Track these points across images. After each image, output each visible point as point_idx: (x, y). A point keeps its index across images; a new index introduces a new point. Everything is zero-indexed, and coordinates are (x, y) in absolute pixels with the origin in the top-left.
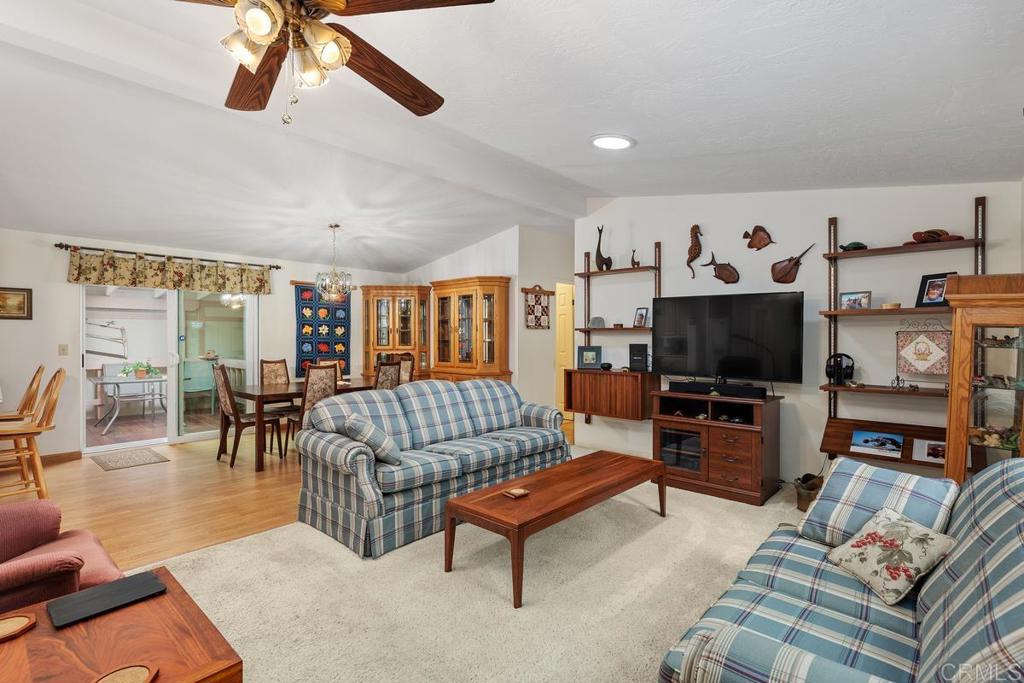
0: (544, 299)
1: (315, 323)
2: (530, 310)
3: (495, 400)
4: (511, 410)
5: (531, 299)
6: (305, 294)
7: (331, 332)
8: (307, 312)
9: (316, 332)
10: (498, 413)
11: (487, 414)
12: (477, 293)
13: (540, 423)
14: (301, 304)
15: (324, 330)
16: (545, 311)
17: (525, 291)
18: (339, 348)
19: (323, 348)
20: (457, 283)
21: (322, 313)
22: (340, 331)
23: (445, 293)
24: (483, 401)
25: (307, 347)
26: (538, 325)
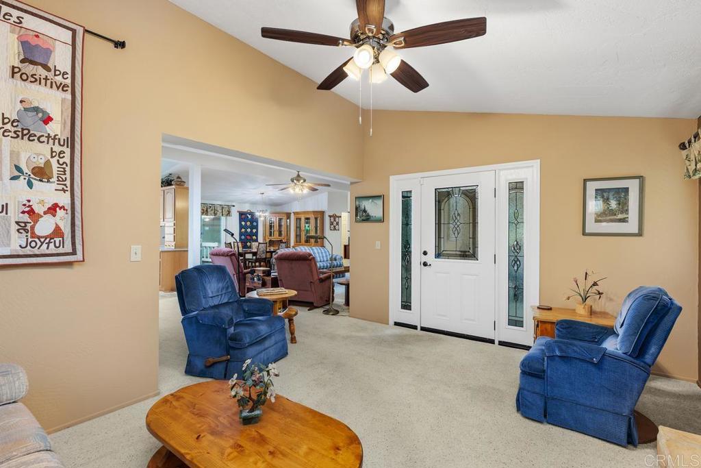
0: (337, 219)
1: (246, 227)
2: (332, 224)
3: (322, 253)
4: (326, 256)
5: (332, 219)
6: (243, 216)
7: (252, 231)
8: (243, 223)
9: (246, 231)
10: (323, 257)
11: (320, 257)
12: (312, 217)
13: (335, 260)
14: (240, 220)
15: (249, 230)
16: (337, 224)
17: (330, 216)
18: (254, 237)
19: (249, 237)
20: (305, 213)
21: (248, 223)
22: (254, 231)
23: (299, 216)
24: (318, 253)
25: (243, 237)
26: (335, 229)
